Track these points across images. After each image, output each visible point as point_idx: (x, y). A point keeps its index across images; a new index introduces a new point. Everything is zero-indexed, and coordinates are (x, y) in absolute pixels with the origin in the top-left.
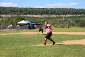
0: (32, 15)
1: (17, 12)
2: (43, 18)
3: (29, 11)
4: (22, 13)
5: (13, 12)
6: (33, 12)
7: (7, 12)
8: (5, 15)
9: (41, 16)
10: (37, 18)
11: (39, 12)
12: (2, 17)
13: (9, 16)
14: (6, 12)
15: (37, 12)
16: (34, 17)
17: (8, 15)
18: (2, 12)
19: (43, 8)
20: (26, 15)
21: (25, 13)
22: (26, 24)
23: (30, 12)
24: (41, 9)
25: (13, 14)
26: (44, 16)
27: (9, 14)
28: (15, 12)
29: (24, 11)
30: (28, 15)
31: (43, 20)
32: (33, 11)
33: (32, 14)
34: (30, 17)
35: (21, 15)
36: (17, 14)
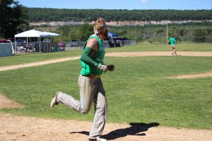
1: (74, 17)
2: (120, 28)
4: (84, 19)
5: (68, 18)
7: (58, 16)
8: (54, 22)
9: (117, 23)
11: (112, 17)
12: (50, 26)
13: (62, 24)
14: (56, 18)
15: (109, 16)
17: (59, 22)
18: (49, 18)
19: (120, 10)
20: (91, 21)
21: (89, 18)
24: (117, 10)
25: (67, 21)
26: (122, 23)
27: (61, 21)
28: (71, 17)
29: (87, 16)
30: (93, 22)
31: (121, 31)
35: (82, 23)
36: (75, 21)
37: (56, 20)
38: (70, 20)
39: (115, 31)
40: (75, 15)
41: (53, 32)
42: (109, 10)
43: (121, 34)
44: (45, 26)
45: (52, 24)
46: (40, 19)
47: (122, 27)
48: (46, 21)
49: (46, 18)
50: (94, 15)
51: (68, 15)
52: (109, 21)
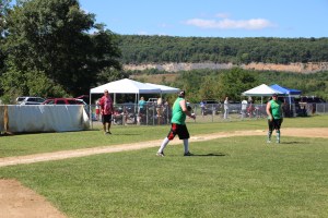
0: (269, 65)
1: (213, 55)
2: (311, 76)
3: (258, 51)
4: (233, 59)
5: (201, 55)
6: (274, 54)
7: (181, 52)
8: (172, 64)
9: (305, 67)
10: (287, 74)
11: (295, 54)
12: (164, 72)
13: (187, 67)
14: (177, 55)
15: (287, 51)
16: (277, 73)
17: (183, 64)
18: (163, 54)
19: (313, 40)
20: (248, 62)
21: (245, 55)
23: (262, 53)
24: (306, 40)
25: (198, 61)
26: (315, 66)
27: (186, 62)
28: (207, 55)
29: (240, 51)
30: (253, 65)
31: (313, 83)
32: (274, 49)
33: (271, 61)
34: (262, 72)
35: (230, 66)
36: (216, 61)
37: (176, 59)
38: (206, 59)
39: (300, 82)
40: (216, 50)
41: (168, 85)
42: (289, 40)
43: (313, 89)
44: (155, 72)
45: (168, 67)
46: (144, 58)
47: (316, 75)
48: (156, 62)
49: (157, 55)
50: (255, 49)
51: (202, 50)
52: (286, 63)
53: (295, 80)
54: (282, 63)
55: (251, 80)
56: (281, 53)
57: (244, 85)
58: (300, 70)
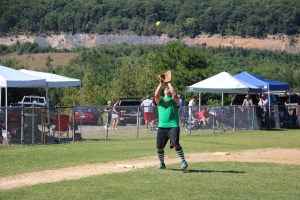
0: (231, 38)
1: (134, 20)
3: (212, 14)
4: (169, 28)
5: (114, 20)
6: (240, 18)
7: (78, 15)
8: (62, 36)
9: (293, 42)
10: (263, 54)
11: (274, 20)
12: (49, 49)
13: (90, 41)
14: (72, 20)
15: (261, 15)
16: (245, 53)
17: (82, 36)
18: (47, 18)
21: (189, 21)
22: (239, 98)
23: (219, 19)
25: (110, 31)
27: (87, 31)
28: (124, 20)
29: (182, 14)
32: (239, 10)
33: (234, 31)
35: (164, 39)
36: (139, 31)
37: (70, 27)
38: (124, 27)
39: (284, 69)
40: (140, 12)
44: (33, 49)
45: (56, 40)
48: (34, 31)
49: (37, 19)
50: (208, 10)
51: (115, 12)
52: (261, 35)
53: (275, 65)
54: (253, 35)
55: (201, 65)
56: (250, 19)
57: (191, 73)
58: (283, 48)
